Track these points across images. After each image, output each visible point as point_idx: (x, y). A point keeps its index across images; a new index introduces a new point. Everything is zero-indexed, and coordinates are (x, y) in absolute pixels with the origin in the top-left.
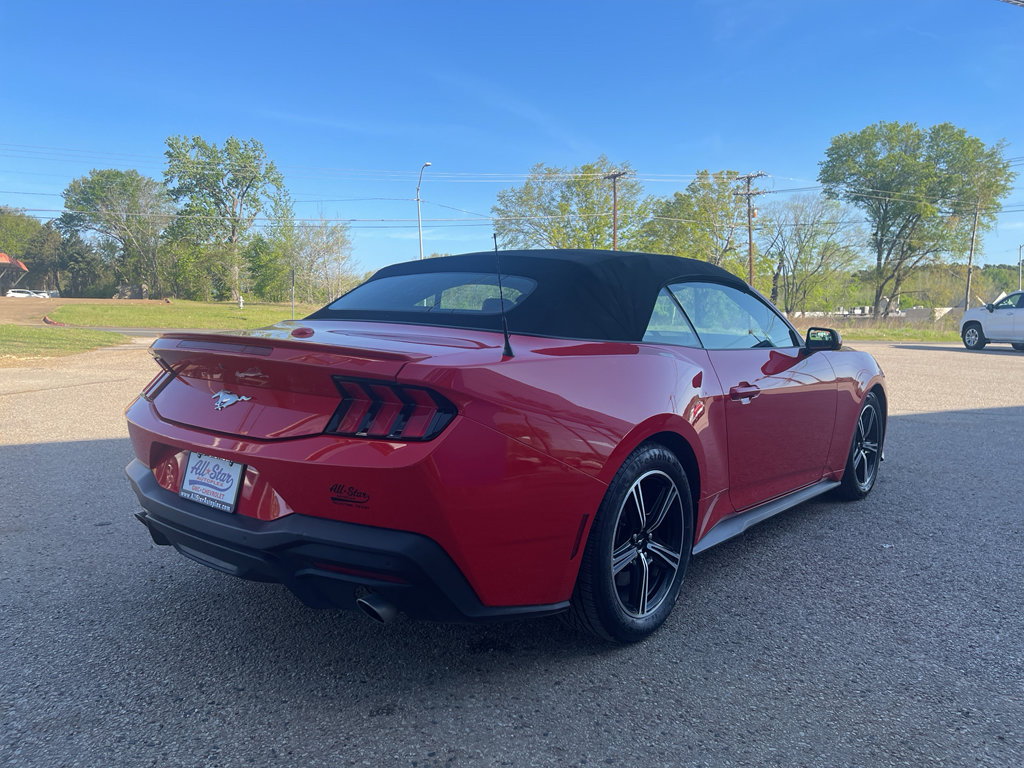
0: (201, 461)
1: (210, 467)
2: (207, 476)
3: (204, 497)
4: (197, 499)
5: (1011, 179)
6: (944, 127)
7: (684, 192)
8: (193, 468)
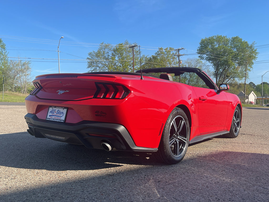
0: (53, 110)
1: (56, 111)
2: (55, 114)
3: (54, 119)
4: (52, 120)
5: (257, 54)
6: (236, 38)
7: (154, 55)
8: (50, 112)
